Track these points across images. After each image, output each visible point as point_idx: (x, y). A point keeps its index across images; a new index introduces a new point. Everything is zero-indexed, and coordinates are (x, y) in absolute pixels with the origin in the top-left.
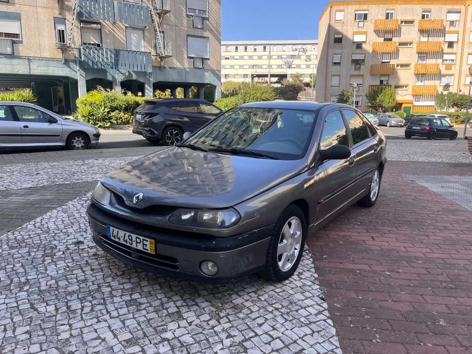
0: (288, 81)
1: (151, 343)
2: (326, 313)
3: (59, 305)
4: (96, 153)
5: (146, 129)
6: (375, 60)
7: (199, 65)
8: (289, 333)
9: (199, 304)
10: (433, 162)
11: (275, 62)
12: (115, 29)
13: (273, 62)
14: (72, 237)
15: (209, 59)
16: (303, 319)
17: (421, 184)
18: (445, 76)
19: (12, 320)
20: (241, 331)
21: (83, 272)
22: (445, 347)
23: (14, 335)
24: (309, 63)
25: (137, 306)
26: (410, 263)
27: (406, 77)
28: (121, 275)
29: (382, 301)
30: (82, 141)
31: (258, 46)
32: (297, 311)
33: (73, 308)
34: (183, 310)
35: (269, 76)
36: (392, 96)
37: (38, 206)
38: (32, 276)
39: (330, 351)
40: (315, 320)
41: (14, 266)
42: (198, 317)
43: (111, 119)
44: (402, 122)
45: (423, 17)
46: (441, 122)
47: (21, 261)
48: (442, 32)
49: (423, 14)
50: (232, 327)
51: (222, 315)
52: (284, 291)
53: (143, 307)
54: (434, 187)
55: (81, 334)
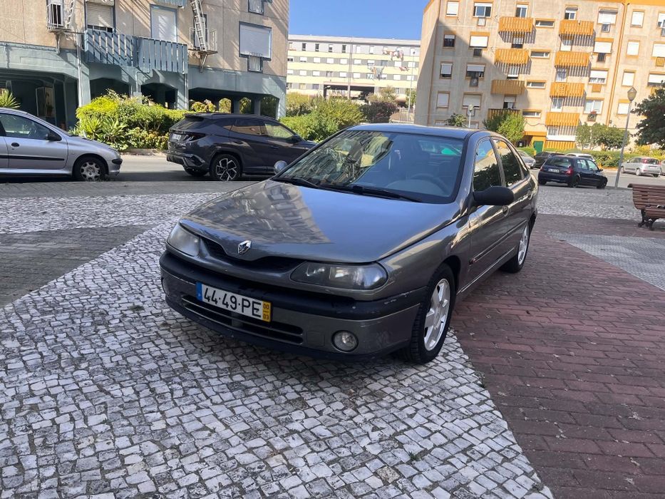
0: (376, 97)
1: (277, 436)
2: (490, 402)
3: (138, 387)
4: (118, 187)
5: (187, 155)
6: (498, 73)
7: (256, 67)
8: (449, 425)
9: (325, 389)
10: (584, 216)
11: (358, 69)
12: (135, 8)
13: (355, 68)
14: (124, 300)
15: (269, 60)
16: (463, 410)
17: (575, 245)
18: (591, 100)
19: (78, 406)
20: (389, 423)
21: (157, 346)
22: (645, 445)
23: (87, 425)
24: (405, 73)
25: (243, 390)
26: (582, 345)
27: (538, 99)
28: (209, 352)
29: (556, 389)
30: (97, 169)
31: (334, 44)
32: (453, 399)
33: (159, 391)
34: (307, 396)
35: (349, 89)
36: (519, 125)
37: (61, 257)
38: (87, 350)
39: (506, 447)
40: (478, 412)
41: (57, 337)
42: (328, 405)
43: (129, 139)
44: (531, 162)
45: (567, 16)
46: (587, 164)
47: (64, 331)
48: (590, 39)
49: (567, 12)
50: (376, 417)
51: (358, 403)
52: (431, 375)
53: (252, 391)
54: (592, 250)
55: (180, 423)
